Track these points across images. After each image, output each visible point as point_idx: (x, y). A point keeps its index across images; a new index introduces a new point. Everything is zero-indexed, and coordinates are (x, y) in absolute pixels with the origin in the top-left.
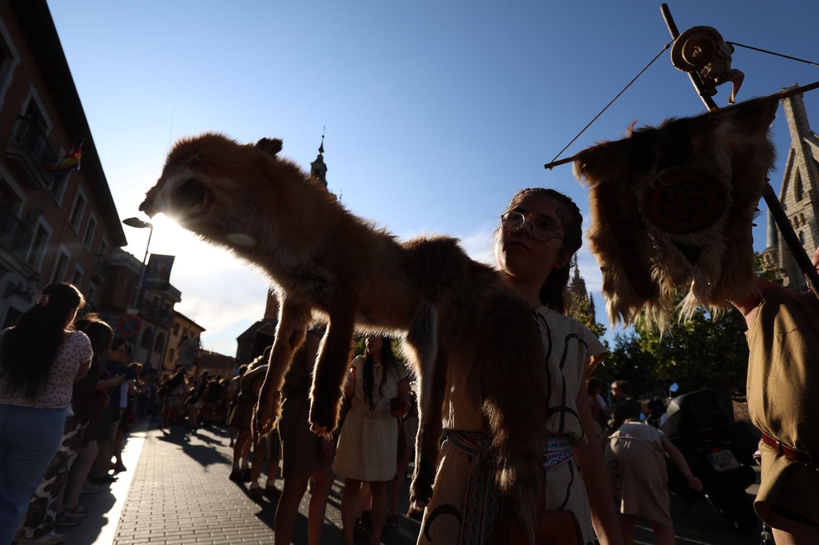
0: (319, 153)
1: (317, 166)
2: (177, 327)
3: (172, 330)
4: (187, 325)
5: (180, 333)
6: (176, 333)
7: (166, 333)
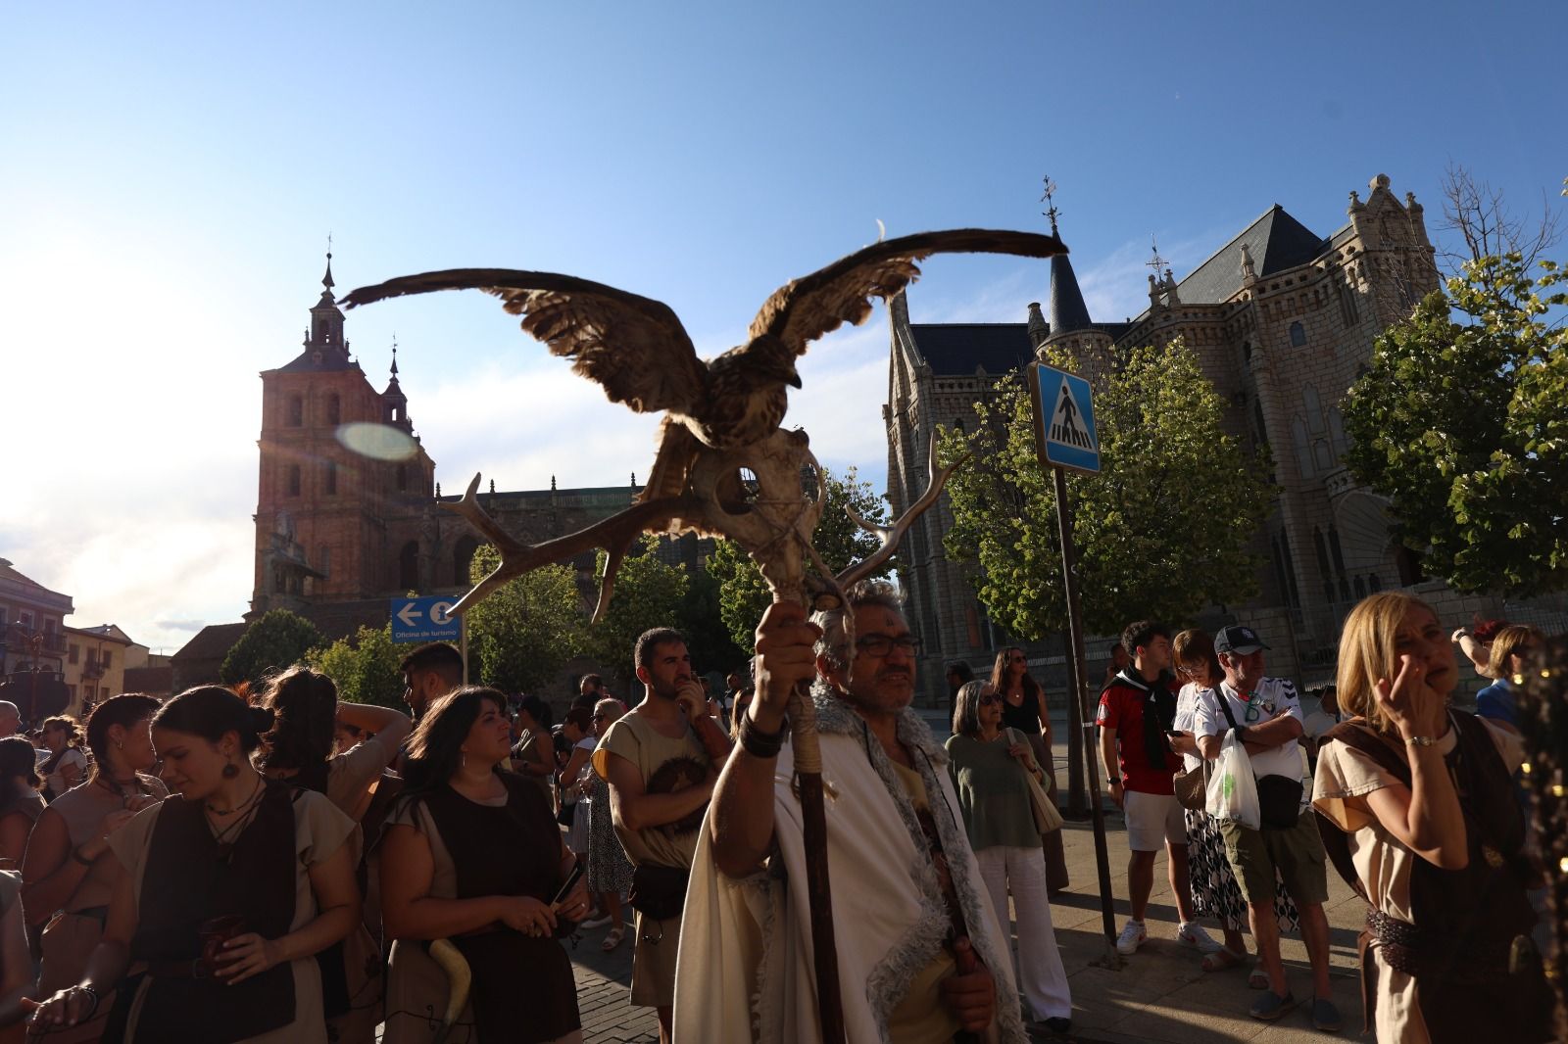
0: (324, 289)
1: (324, 315)
2: (74, 650)
3: (65, 658)
4: (94, 643)
5: (83, 657)
6: (73, 660)
7: (54, 664)
